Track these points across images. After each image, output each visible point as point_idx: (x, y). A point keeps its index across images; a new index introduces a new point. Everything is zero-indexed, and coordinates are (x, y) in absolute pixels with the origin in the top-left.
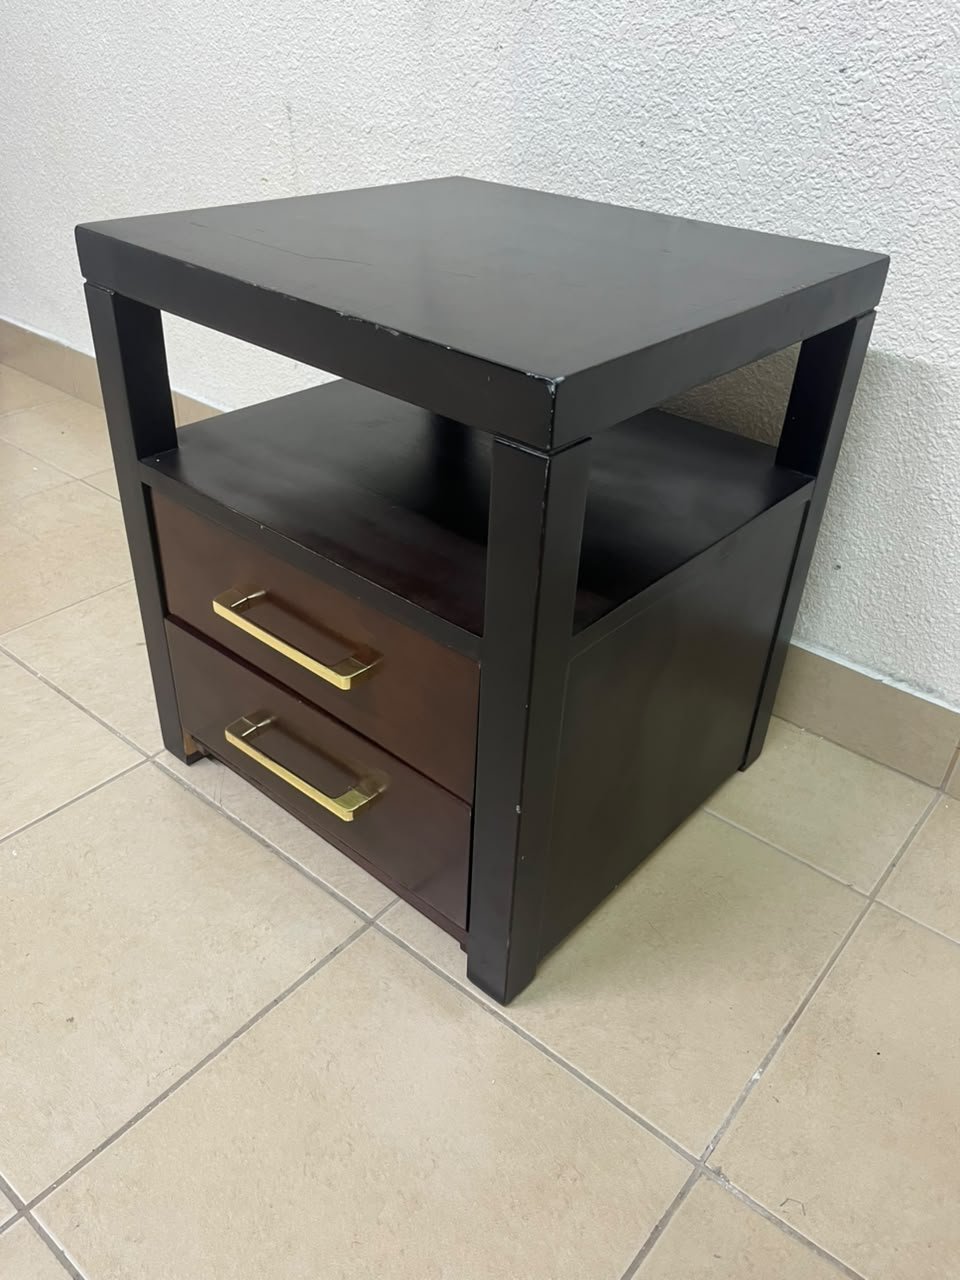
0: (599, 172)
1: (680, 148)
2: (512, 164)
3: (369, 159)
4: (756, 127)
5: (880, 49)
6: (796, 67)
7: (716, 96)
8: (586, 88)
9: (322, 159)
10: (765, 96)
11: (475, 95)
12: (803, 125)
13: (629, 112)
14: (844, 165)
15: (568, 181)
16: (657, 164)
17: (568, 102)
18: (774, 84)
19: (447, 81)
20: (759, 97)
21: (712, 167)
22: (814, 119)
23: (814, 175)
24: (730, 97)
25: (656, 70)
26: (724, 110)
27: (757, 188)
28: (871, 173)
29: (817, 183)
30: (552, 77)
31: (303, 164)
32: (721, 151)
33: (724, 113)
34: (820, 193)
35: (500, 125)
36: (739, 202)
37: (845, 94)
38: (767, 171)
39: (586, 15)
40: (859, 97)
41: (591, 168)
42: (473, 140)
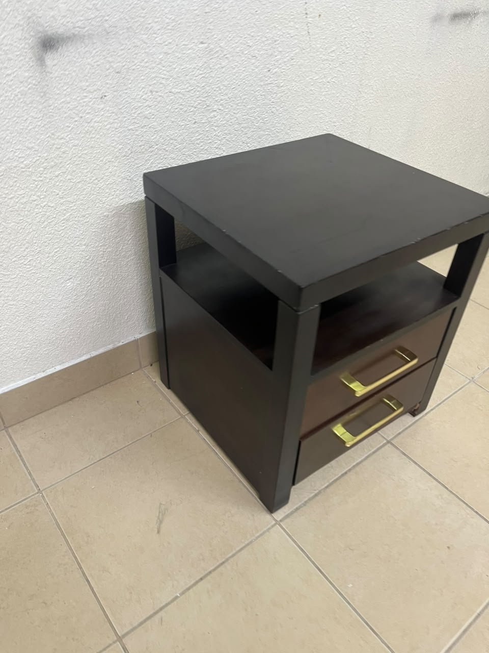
1: (212, 119)
4: (241, 101)
5: (280, 59)
8: (162, 105)
11: (92, 127)
12: (258, 95)
13: (186, 111)
14: (273, 106)
16: (203, 129)
17: (153, 115)
18: (246, 82)
20: (241, 89)
24: (230, 92)
27: (245, 125)
28: (282, 106)
30: (141, 105)
32: (229, 115)
33: (228, 99)
34: (267, 119)
35: (112, 139)
37: (271, 79)
38: (248, 117)
39: (156, 69)
40: (276, 79)
41: (171, 142)
42: (95, 151)
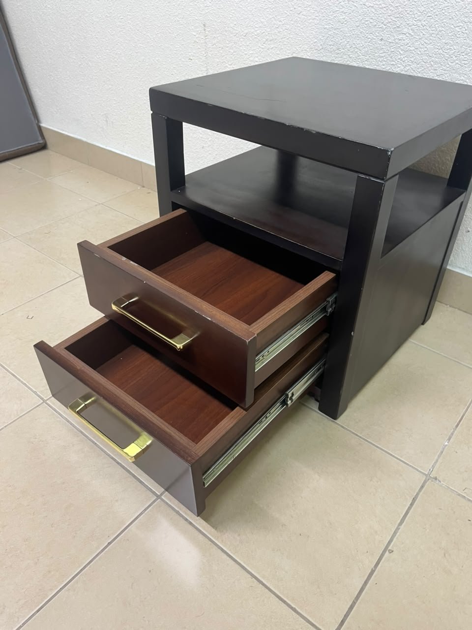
0: (360, 53)
1: (400, 41)
2: (317, 49)
3: (244, 49)
4: (437, 32)
6: (457, 5)
7: (418, 18)
8: (355, 14)
9: (220, 49)
10: (441, 19)
11: (300, 18)
12: (459, 32)
13: (376, 25)
15: (345, 57)
16: (389, 49)
17: (346, 21)
18: (445, 13)
19: (285, 12)
20: (439, 19)
21: (416, 50)
22: (464, 29)
23: (463, 54)
24: (424, 19)
25: (389, 6)
26: (422, 25)
27: (437, 60)
29: (465, 58)
30: (338, 9)
31: (211, 51)
32: (419, 43)
33: (421, 26)
34: (466, 62)
35: (311, 32)
36: (428, 66)
38: (442, 52)
41: (356, 51)
42: (298, 38)
